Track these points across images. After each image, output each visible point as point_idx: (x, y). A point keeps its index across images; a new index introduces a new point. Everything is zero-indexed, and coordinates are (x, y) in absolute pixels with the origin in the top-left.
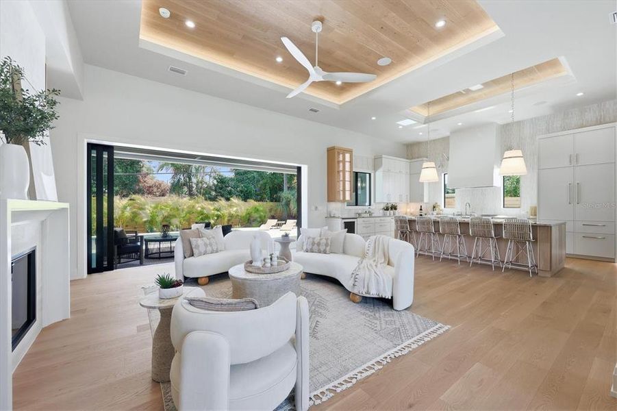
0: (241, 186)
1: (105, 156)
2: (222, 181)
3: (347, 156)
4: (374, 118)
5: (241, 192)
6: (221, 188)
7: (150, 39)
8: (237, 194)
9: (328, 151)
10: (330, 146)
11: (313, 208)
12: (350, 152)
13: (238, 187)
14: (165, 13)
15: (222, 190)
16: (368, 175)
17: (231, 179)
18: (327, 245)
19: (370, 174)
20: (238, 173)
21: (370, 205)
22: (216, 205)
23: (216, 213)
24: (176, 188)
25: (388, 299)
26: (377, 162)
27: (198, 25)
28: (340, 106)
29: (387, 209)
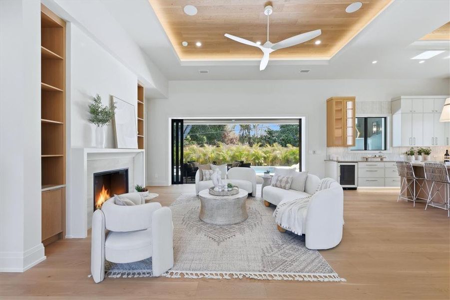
0: (283, 136)
1: (180, 124)
2: (270, 133)
3: (350, 105)
4: (374, 62)
5: (283, 140)
6: (269, 138)
7: (187, 60)
8: (280, 141)
9: (327, 102)
10: (329, 97)
11: (311, 152)
12: (353, 99)
13: (281, 136)
14: (185, 44)
15: (268, 139)
16: (383, 119)
17: (277, 132)
18: (287, 182)
19: (385, 118)
20: (282, 127)
21: (385, 149)
22: (264, 149)
23: (264, 155)
24: (242, 139)
25: (297, 235)
26: (394, 105)
27: (203, 43)
28: (329, 61)
29: (412, 154)
